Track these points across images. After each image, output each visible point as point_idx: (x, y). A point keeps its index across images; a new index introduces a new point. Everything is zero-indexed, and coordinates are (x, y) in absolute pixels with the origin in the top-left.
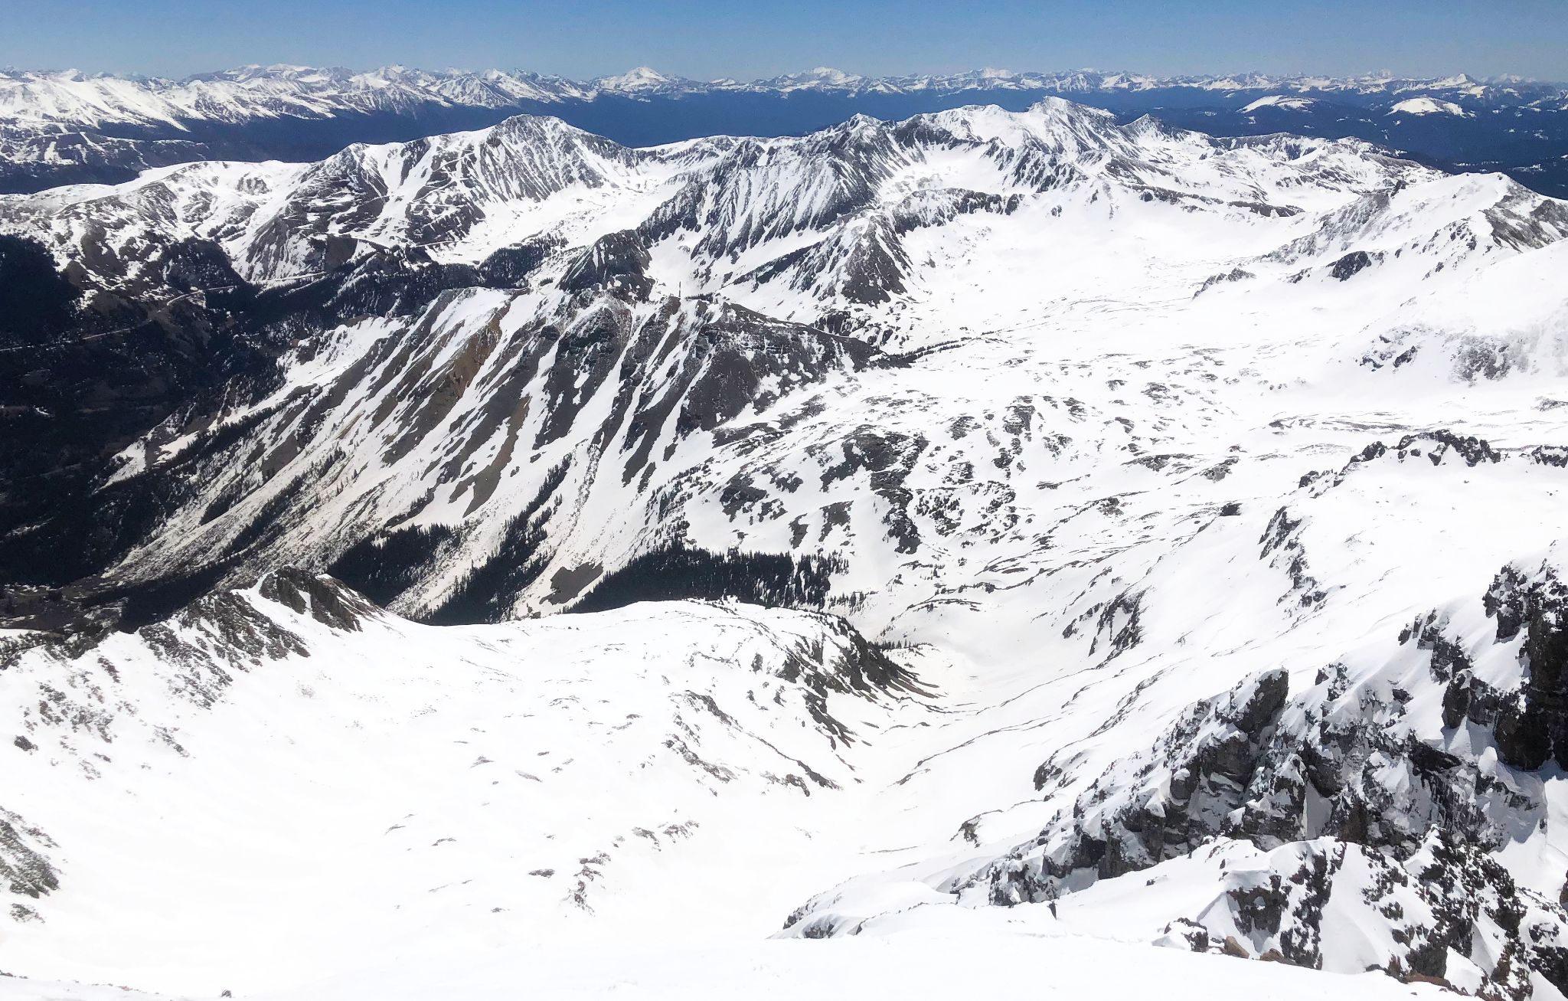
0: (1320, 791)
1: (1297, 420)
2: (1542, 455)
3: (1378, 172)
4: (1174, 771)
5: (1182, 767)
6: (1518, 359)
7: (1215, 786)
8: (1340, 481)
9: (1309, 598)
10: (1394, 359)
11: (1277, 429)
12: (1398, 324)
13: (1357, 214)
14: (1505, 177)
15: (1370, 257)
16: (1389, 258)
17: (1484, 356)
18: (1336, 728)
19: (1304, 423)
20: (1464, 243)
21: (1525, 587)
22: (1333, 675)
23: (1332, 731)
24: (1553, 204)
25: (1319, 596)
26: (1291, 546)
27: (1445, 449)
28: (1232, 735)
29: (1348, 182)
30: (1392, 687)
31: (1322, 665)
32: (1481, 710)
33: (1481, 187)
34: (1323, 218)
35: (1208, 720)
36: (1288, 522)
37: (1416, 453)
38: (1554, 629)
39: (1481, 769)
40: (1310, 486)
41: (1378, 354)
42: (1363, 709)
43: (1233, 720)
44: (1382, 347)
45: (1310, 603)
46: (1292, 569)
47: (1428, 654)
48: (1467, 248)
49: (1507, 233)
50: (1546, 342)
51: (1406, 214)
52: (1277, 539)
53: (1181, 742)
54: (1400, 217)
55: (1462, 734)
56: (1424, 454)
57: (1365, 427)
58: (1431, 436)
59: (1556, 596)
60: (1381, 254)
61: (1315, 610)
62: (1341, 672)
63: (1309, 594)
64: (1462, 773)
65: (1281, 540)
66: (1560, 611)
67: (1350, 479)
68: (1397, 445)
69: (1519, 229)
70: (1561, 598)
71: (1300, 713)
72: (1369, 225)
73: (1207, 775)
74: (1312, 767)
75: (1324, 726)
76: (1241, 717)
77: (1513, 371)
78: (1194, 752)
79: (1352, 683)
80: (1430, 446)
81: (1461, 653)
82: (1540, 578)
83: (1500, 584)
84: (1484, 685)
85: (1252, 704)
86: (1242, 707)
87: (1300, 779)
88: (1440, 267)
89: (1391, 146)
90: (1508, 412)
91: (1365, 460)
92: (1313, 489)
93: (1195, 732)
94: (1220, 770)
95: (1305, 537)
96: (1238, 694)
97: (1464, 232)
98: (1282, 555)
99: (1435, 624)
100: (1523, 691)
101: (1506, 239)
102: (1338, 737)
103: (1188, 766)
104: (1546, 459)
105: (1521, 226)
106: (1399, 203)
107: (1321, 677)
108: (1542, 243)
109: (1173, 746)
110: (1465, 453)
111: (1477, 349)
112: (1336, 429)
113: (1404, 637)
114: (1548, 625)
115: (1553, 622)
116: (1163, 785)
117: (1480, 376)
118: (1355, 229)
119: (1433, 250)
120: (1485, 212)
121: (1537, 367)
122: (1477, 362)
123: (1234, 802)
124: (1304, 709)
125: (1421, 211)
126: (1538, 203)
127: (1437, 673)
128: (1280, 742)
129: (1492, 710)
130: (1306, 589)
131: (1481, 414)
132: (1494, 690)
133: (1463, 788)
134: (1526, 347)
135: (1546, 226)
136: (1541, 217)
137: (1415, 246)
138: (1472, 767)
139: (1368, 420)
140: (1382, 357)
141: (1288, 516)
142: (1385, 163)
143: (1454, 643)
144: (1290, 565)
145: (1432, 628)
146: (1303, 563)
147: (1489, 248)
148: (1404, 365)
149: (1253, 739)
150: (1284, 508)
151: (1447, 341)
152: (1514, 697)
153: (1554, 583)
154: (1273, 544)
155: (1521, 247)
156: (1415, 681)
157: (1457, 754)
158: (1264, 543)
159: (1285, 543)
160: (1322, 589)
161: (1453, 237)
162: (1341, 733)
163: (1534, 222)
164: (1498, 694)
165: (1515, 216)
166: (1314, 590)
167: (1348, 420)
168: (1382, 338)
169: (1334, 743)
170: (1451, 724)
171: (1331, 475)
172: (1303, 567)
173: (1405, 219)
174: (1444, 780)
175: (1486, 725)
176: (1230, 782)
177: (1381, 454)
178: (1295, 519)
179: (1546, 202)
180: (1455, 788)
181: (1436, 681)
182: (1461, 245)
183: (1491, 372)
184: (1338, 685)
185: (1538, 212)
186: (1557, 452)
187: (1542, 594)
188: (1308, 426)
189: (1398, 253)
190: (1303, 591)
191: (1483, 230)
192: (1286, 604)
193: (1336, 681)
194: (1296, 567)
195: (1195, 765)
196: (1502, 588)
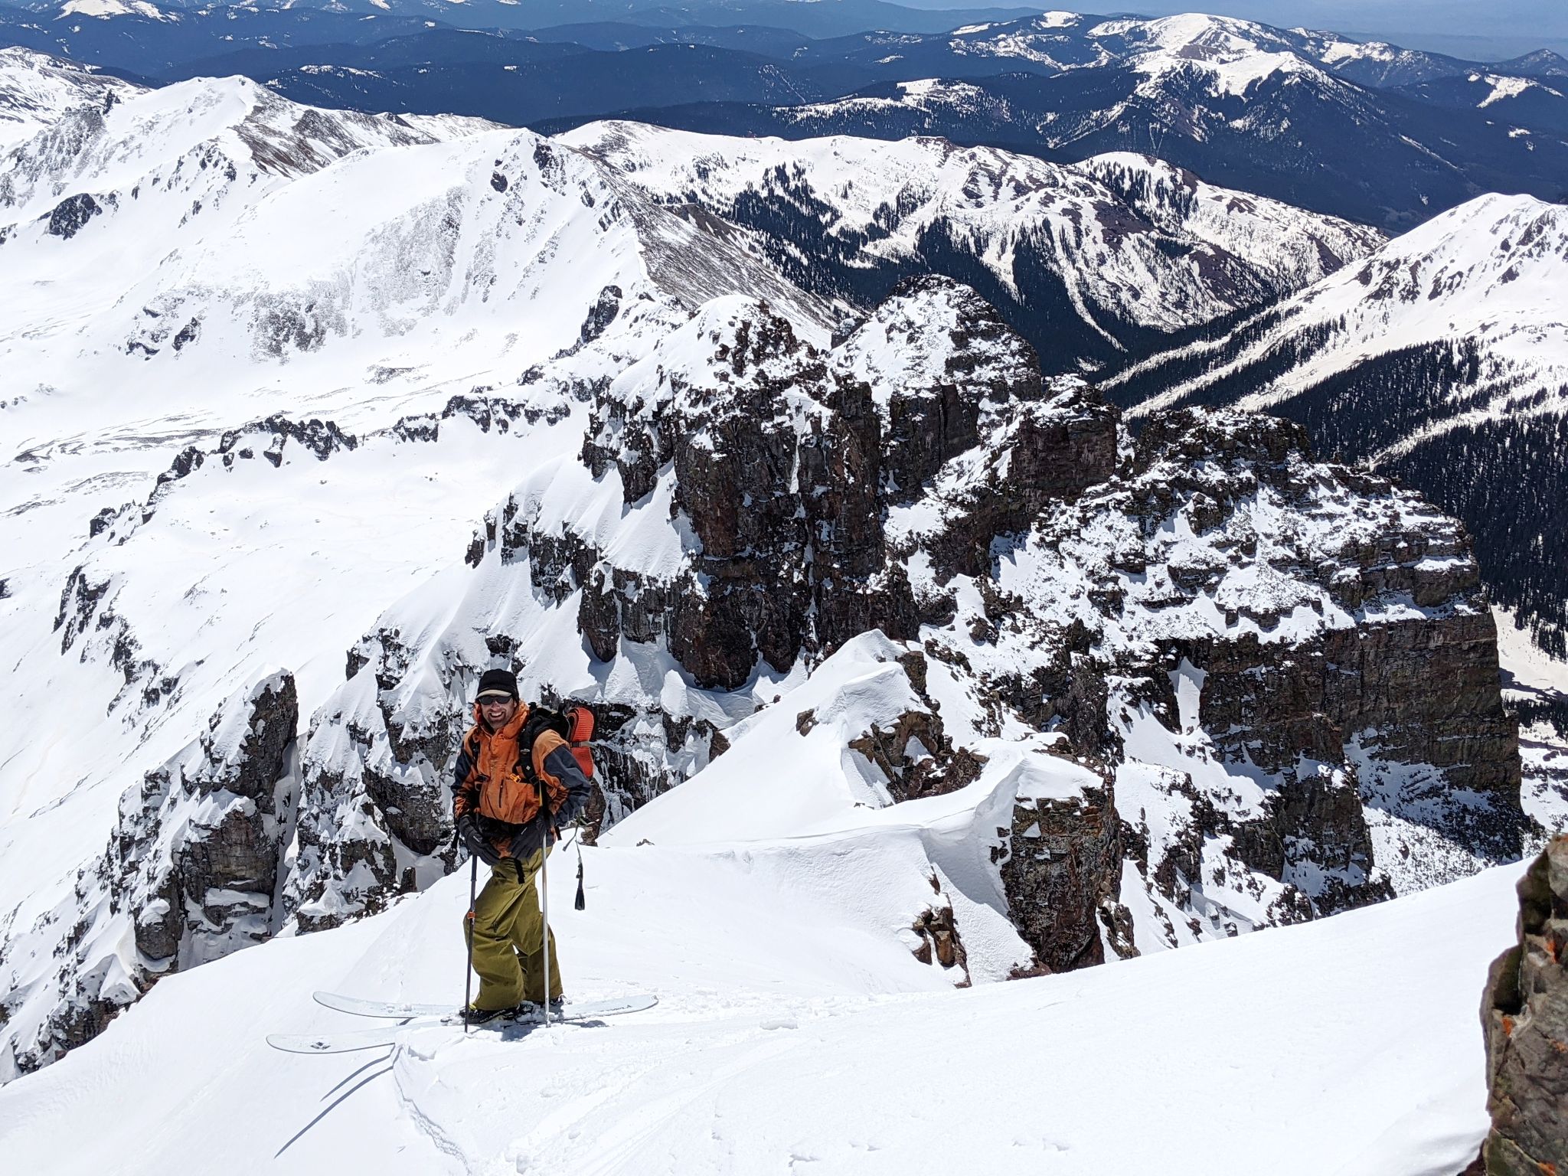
0: (414, 849)
1: (55, 446)
2: (407, 430)
3: (69, 92)
4: (136, 912)
5: (150, 898)
6: (332, 319)
7: (217, 914)
8: (150, 515)
9: (155, 691)
10: (171, 339)
11: (29, 464)
12: (164, 289)
13: (62, 142)
14: (248, 80)
15: (98, 202)
16: (125, 199)
17: (289, 319)
18: (415, 729)
19: (68, 449)
20: (220, 172)
21: (647, 412)
22: (376, 650)
23: (412, 736)
24: (317, 114)
25: (169, 685)
26: (106, 622)
27: (284, 442)
28: (228, 810)
29: (30, 108)
30: (483, 637)
31: (351, 640)
32: (642, 618)
33: (221, 95)
34: (13, 154)
35: (174, 802)
36: (91, 588)
37: (246, 454)
38: (716, 456)
39: (669, 710)
40: (107, 531)
41: (147, 334)
42: (448, 686)
43: (224, 783)
44: (151, 324)
45: (157, 698)
46: (117, 656)
47: (523, 568)
48: (226, 179)
49: (270, 157)
50: (360, 294)
51: (132, 138)
52: (81, 617)
53: (132, 858)
54: (124, 143)
55: (623, 669)
56: (258, 453)
57: (158, 441)
58: (260, 426)
59: (701, 409)
60: (112, 196)
61: (169, 706)
62: (388, 641)
63: (154, 685)
64: (640, 726)
65: (87, 617)
66: (714, 428)
67: (161, 508)
68: (217, 447)
69: (284, 150)
70: (708, 409)
71: (340, 733)
72: (85, 156)
73: (198, 898)
74: (393, 810)
75: (394, 731)
76: (236, 772)
77: (330, 335)
78: (166, 864)
79: (415, 651)
80: (262, 442)
81: (581, 542)
82: (665, 392)
83: (601, 425)
84: (634, 577)
85: (250, 745)
86: (233, 754)
87: (382, 836)
88: (197, 207)
89: (77, 60)
90: (339, 391)
91: (179, 477)
92: (113, 535)
93: (155, 832)
94: (221, 881)
95: (121, 603)
96: (219, 737)
97: (215, 157)
98: (96, 639)
99: (519, 516)
100: (695, 567)
101: (272, 163)
102: (422, 743)
103: (161, 893)
104: (413, 434)
105: (285, 145)
106: (116, 123)
107: (355, 663)
108: (316, 166)
109: (117, 873)
110: (312, 443)
111: (277, 312)
112: (116, 449)
113: (474, 554)
114: (702, 453)
115: (710, 446)
116: (122, 943)
117: (290, 347)
118: (65, 163)
119: (182, 185)
120: (235, 128)
121: (358, 327)
122: (282, 329)
123: (260, 930)
124: (344, 722)
125: (151, 133)
126: (299, 115)
127: (548, 591)
128: (317, 793)
129: (657, 613)
130: (146, 680)
131: (307, 399)
132: (652, 580)
133: (648, 750)
134: (337, 303)
135: (314, 143)
136: (307, 132)
137: (156, 180)
138: (654, 711)
139: (161, 429)
140: (155, 338)
141: (88, 580)
142: (76, 80)
143: (561, 535)
144: (112, 651)
145: (517, 525)
146: (131, 643)
147: (254, 177)
148: (187, 345)
149: (265, 808)
150: (78, 569)
151: (236, 306)
152: (686, 580)
153: (691, 390)
154: (77, 626)
155: (290, 170)
156: (516, 617)
157: (625, 699)
158: (63, 628)
159: (95, 620)
160: (171, 674)
161: (203, 165)
162: (427, 735)
163: (301, 141)
164: (660, 584)
165: (274, 133)
166: (159, 678)
167: (130, 434)
168: (147, 312)
169: (419, 755)
170: (601, 655)
171: (134, 509)
172: (132, 648)
173: (133, 144)
174: (617, 748)
175: (654, 640)
176: (243, 897)
177: (199, 463)
178: (100, 583)
179: (308, 112)
180: (638, 755)
181: (547, 606)
182: (216, 176)
183: (304, 341)
184: (392, 662)
185: (302, 125)
186: (423, 422)
187: (679, 412)
188: (74, 451)
189: (135, 192)
190: (142, 685)
191: (240, 154)
192: (121, 710)
193: (386, 658)
194: (121, 651)
195: (175, 888)
196: (607, 429)
